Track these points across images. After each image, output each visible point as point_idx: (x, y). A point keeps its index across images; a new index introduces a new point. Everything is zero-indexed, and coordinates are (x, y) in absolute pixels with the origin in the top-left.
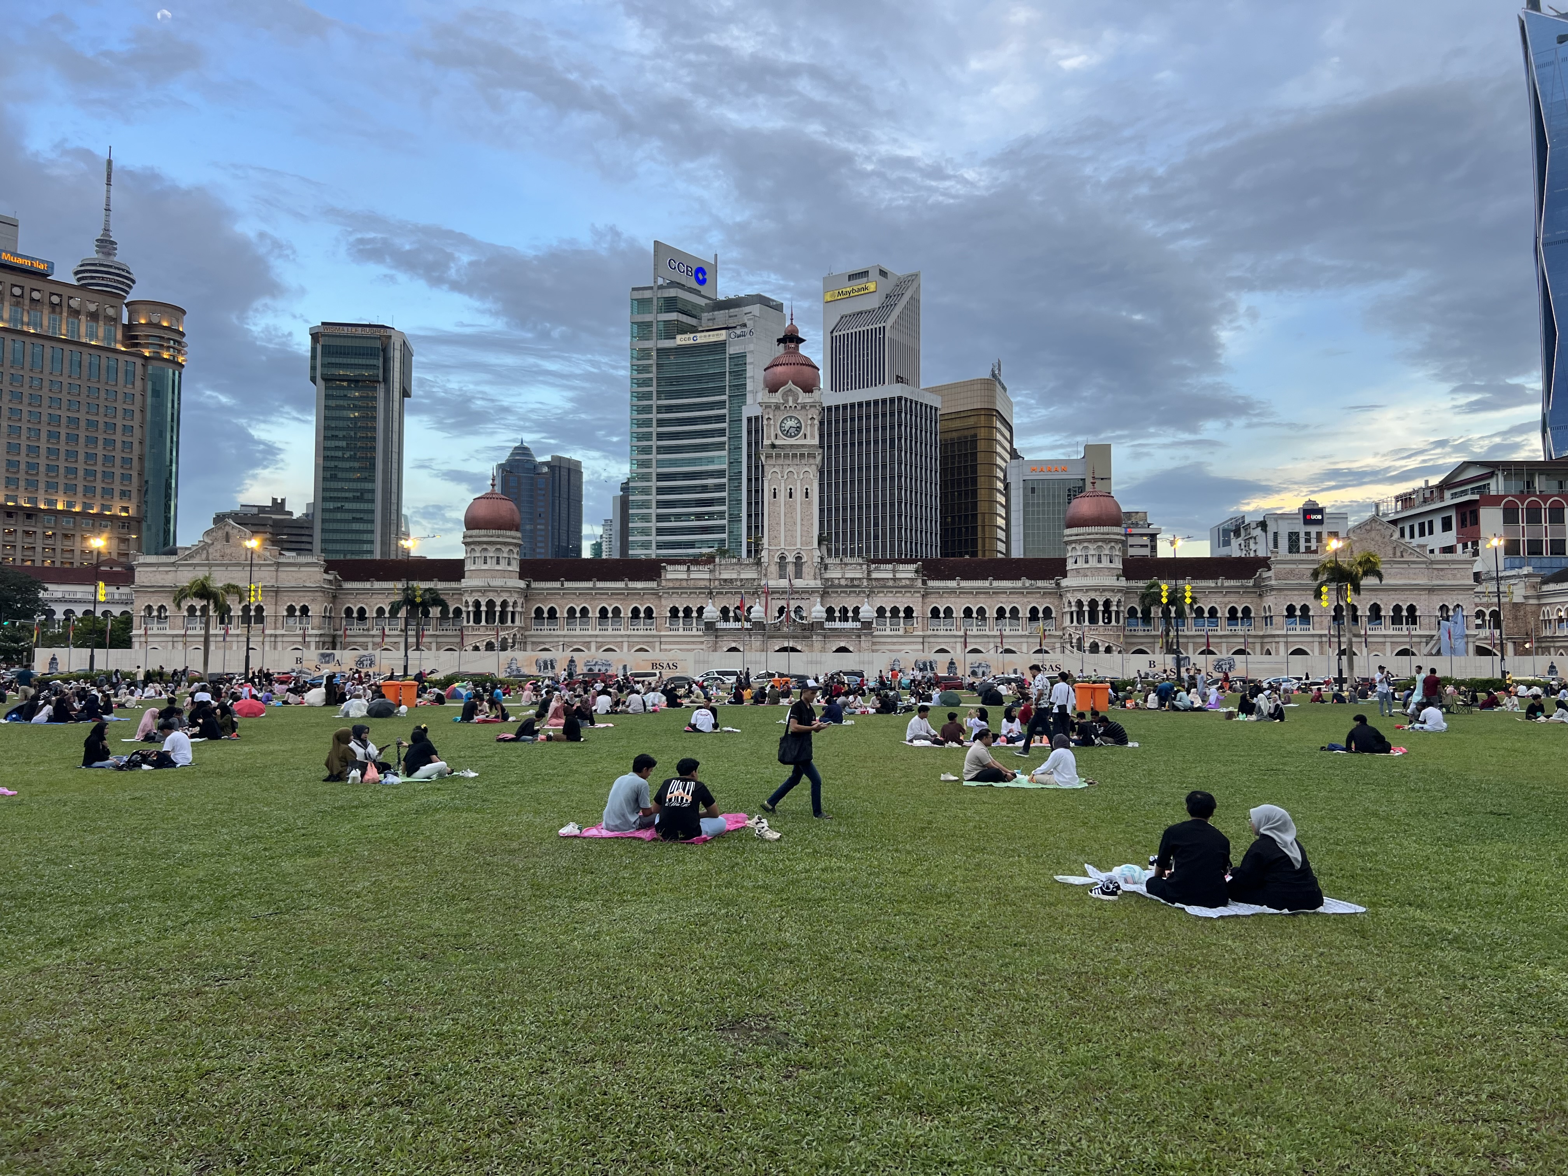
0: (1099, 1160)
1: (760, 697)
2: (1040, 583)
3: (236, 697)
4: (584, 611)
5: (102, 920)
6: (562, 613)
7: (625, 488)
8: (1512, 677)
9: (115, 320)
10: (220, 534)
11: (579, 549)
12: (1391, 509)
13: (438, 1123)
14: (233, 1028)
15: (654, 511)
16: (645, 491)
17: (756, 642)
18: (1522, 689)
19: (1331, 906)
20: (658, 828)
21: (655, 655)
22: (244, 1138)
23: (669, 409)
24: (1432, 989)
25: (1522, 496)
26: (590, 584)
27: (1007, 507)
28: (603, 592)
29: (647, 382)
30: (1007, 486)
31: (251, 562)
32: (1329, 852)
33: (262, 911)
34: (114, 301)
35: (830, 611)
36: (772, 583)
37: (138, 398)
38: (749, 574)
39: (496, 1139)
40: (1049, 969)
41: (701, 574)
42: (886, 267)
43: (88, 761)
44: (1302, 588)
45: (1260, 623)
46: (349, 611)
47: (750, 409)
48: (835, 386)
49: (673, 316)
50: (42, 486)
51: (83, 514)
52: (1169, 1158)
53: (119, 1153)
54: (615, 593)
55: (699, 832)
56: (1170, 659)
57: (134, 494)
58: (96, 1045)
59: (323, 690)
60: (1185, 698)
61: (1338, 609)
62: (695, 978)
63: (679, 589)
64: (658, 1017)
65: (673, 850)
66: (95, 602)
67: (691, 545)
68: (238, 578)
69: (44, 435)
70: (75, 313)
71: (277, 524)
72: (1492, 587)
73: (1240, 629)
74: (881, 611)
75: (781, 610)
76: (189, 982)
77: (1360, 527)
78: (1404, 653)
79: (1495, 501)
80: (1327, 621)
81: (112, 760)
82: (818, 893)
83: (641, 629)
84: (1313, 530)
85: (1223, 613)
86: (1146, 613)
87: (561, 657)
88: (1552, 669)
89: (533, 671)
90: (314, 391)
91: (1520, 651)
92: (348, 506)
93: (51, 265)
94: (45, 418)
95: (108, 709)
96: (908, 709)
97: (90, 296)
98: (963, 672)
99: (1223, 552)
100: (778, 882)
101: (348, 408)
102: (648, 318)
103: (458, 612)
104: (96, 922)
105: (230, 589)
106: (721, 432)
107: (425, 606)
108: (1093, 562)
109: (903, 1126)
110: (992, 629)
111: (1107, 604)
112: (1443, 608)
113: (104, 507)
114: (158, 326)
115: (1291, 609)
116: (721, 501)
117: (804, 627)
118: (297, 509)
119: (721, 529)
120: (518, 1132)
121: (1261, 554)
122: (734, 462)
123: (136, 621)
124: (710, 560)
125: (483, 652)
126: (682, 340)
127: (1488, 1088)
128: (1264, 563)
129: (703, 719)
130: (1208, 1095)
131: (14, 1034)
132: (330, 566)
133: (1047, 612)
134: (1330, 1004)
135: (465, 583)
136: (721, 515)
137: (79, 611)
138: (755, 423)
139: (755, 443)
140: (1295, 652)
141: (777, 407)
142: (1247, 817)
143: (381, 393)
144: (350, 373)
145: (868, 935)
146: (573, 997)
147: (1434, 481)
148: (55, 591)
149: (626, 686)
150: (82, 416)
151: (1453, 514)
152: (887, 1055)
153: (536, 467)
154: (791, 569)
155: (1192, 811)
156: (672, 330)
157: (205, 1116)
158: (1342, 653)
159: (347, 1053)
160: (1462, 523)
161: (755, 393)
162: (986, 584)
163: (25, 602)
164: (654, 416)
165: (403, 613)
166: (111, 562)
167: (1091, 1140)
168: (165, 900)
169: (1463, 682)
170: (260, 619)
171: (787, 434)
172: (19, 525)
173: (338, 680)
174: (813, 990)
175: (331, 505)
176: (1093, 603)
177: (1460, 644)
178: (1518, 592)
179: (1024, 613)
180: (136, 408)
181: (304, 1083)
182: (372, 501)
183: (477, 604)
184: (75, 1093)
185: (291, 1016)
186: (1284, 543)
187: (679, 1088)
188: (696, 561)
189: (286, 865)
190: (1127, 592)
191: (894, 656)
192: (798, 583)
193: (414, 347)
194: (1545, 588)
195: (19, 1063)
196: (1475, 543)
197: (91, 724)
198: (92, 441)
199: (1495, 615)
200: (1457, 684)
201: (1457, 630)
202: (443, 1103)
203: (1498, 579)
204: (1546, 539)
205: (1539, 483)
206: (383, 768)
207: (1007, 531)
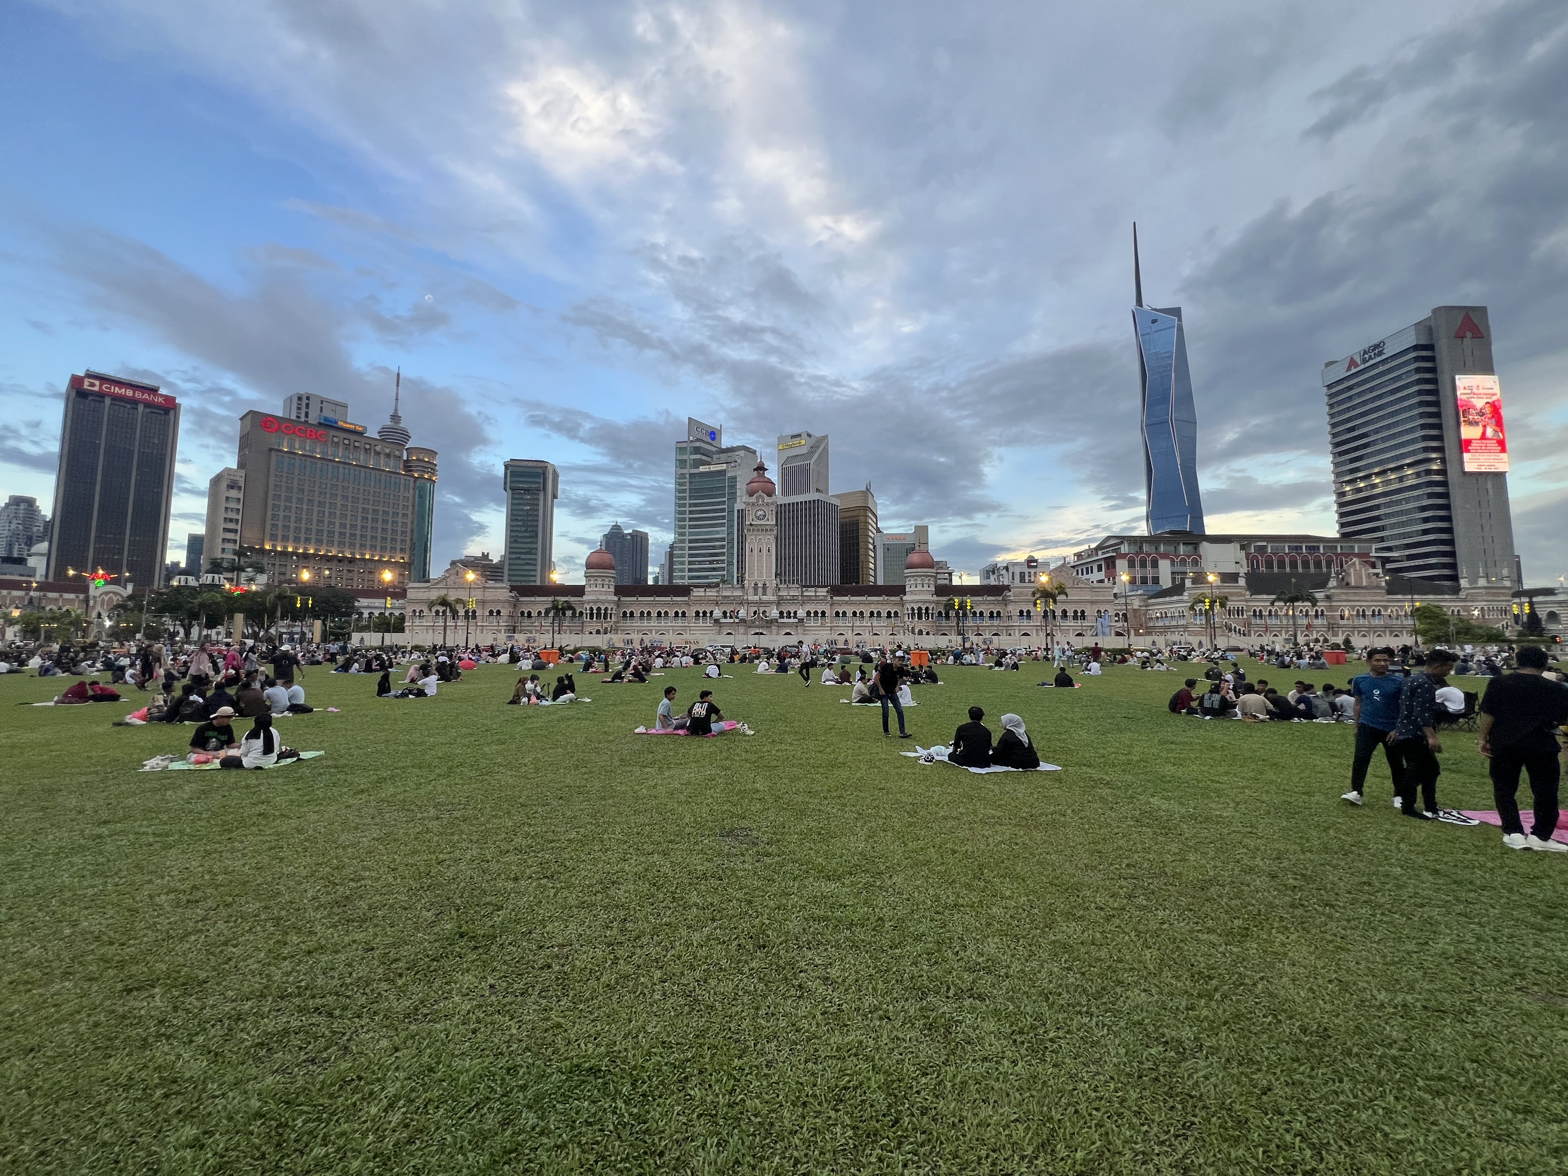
0: (924, 902)
1: (743, 659)
2: (892, 598)
3: (460, 659)
4: (649, 613)
5: (385, 779)
6: (637, 614)
7: (672, 547)
8: (1133, 647)
9: (400, 457)
10: (454, 571)
11: (646, 579)
12: (1072, 560)
13: (568, 888)
14: (456, 837)
15: (686, 559)
16: (682, 549)
17: (742, 629)
18: (1139, 654)
19: (1044, 766)
20: (688, 729)
21: (687, 636)
22: (461, 897)
23: (695, 505)
24: (1096, 809)
25: (1137, 554)
26: (652, 598)
27: (875, 558)
28: (659, 603)
29: (684, 491)
30: (875, 547)
31: (470, 587)
32: (1043, 738)
33: (473, 774)
34: (399, 447)
35: (781, 613)
36: (750, 598)
37: (411, 499)
38: (738, 593)
39: (599, 897)
40: (897, 801)
41: (712, 593)
42: (811, 432)
43: (380, 694)
44: (1028, 601)
45: (1005, 619)
46: (522, 613)
47: (738, 506)
48: (785, 493)
49: (698, 456)
50: (358, 545)
51: (379, 561)
52: (961, 901)
53: (392, 906)
54: (666, 604)
55: (710, 730)
56: (960, 638)
57: (408, 551)
58: (381, 847)
59: (508, 655)
60: (968, 658)
61: (1046, 612)
62: (708, 809)
63: (700, 601)
64: (687, 830)
65: (696, 740)
66: (385, 608)
67: (706, 577)
68: (463, 595)
69: (359, 519)
70: (378, 453)
71: (484, 566)
72: (1123, 601)
73: (996, 622)
74: (809, 613)
75: (755, 613)
76: (432, 812)
77: (1056, 569)
78: (1079, 635)
79: (1123, 556)
80: (1040, 618)
81: (393, 693)
82: (775, 763)
83: (680, 622)
84: (1032, 571)
85: (987, 614)
86: (947, 614)
87: (636, 637)
88: (1154, 643)
89: (622, 645)
90: (505, 495)
91: (1137, 634)
92: (523, 556)
93: (365, 428)
94: (360, 510)
95: (391, 666)
96: (823, 665)
97: (386, 445)
98: (852, 646)
99: (986, 582)
100: (754, 757)
101: (524, 505)
102: (685, 457)
103: (581, 613)
104: (382, 780)
105: (458, 601)
106: (723, 517)
107: (564, 610)
108: (919, 588)
109: (820, 887)
110: (866, 623)
111: (927, 609)
112: (1099, 611)
113: (391, 557)
114: (423, 461)
115: (1021, 612)
116: (723, 554)
117: (767, 622)
118: (495, 558)
119: (723, 569)
120: (611, 893)
121: (1006, 583)
122: (730, 533)
123: (407, 618)
124: (717, 585)
125: (594, 635)
126: (702, 469)
127: (1126, 861)
128: (1007, 588)
129: (713, 670)
130: (981, 867)
131: (334, 842)
132: (513, 589)
133: (896, 613)
134: (1043, 818)
135: (585, 598)
136: (723, 561)
137: (376, 613)
138: (741, 512)
139: (741, 524)
140: (1023, 635)
141: (753, 504)
142: (1000, 721)
143: (541, 497)
144: (525, 486)
145: (802, 785)
146: (642, 819)
147: (1093, 546)
148: (363, 602)
149: (671, 653)
150: (381, 508)
151: (1103, 563)
152: (811, 849)
153: (623, 536)
154: (760, 590)
155: (972, 718)
156: (697, 463)
157: (441, 885)
158: (1048, 635)
159: (518, 850)
160: (1108, 567)
161: (741, 497)
162: (864, 598)
163: (347, 607)
164: (687, 509)
165: (551, 614)
166: (394, 587)
167: (920, 892)
168: (420, 768)
169: (1109, 650)
170: (474, 617)
171: (759, 518)
172: (345, 567)
173: (516, 650)
174: (771, 814)
175: (514, 556)
176: (920, 609)
177: (1107, 630)
178: (1136, 604)
179: (884, 614)
180: (410, 504)
181: (494, 867)
182: (536, 554)
183: (591, 609)
184: (368, 873)
185: (488, 831)
186: (1017, 578)
187: (699, 868)
188: (709, 586)
189: (486, 749)
190: (937, 603)
191: (816, 637)
192: (764, 598)
193: (559, 471)
194: (1150, 601)
195: (337, 858)
196: (1114, 578)
197: (382, 673)
198: (385, 522)
199: (1125, 615)
200: (1106, 651)
201: (1106, 622)
202: (571, 877)
203: (1126, 597)
204: (1150, 576)
205: (1145, 548)
206: (539, 697)
207: (875, 570)
